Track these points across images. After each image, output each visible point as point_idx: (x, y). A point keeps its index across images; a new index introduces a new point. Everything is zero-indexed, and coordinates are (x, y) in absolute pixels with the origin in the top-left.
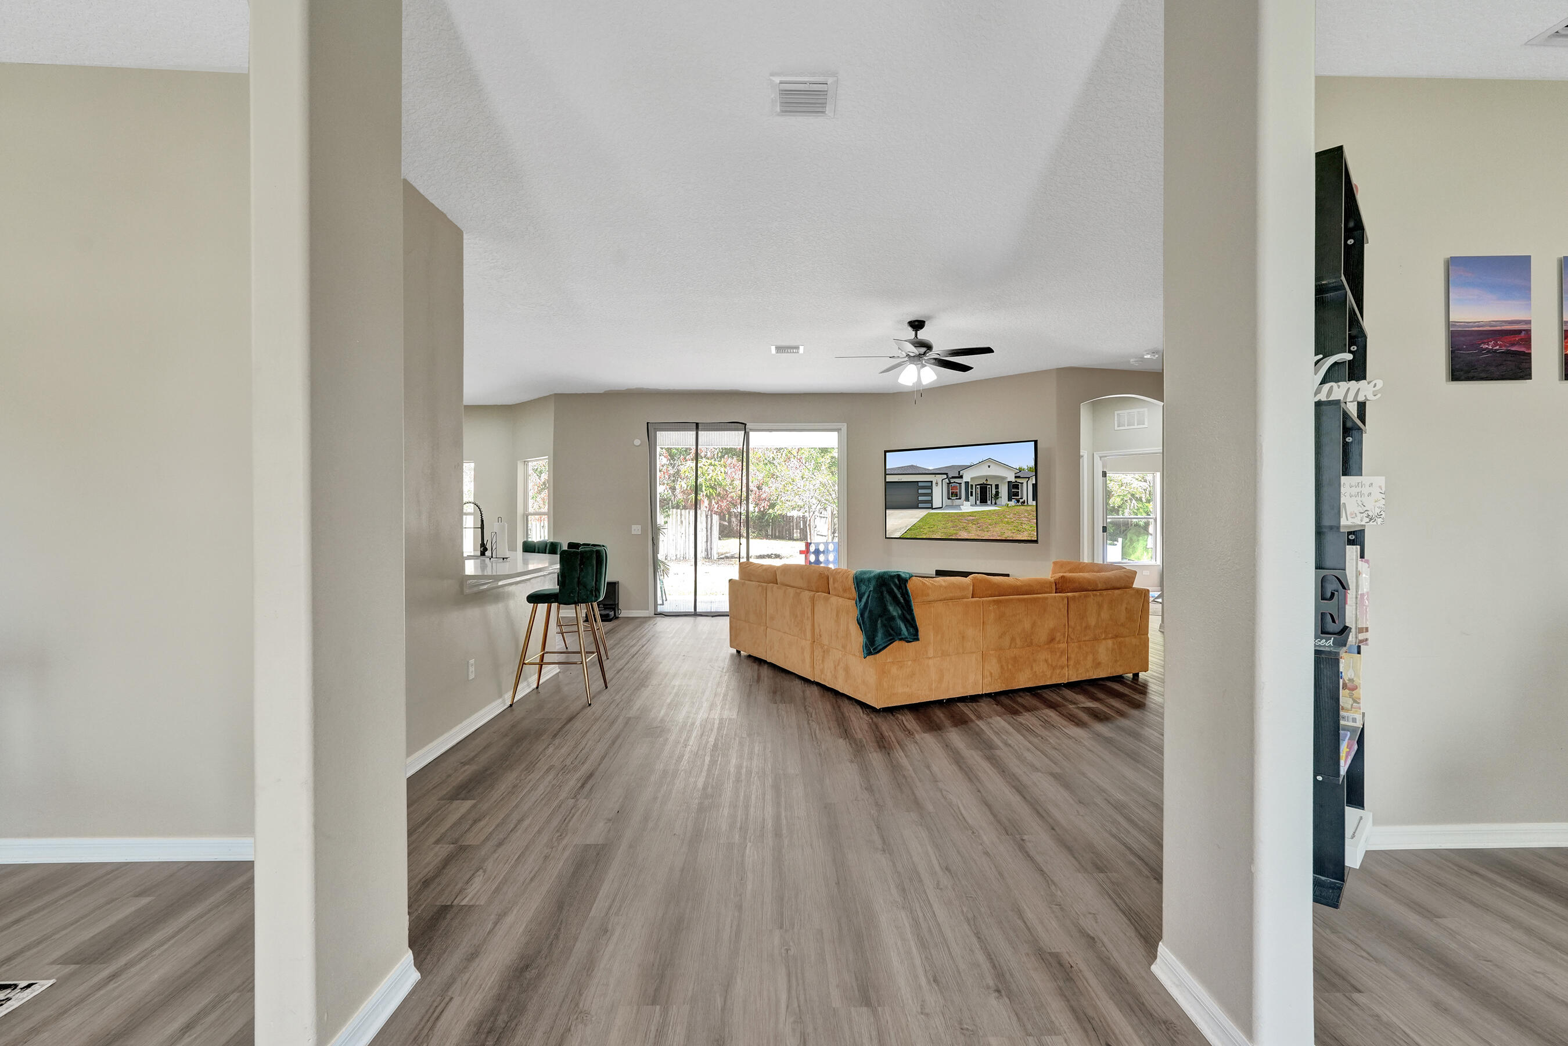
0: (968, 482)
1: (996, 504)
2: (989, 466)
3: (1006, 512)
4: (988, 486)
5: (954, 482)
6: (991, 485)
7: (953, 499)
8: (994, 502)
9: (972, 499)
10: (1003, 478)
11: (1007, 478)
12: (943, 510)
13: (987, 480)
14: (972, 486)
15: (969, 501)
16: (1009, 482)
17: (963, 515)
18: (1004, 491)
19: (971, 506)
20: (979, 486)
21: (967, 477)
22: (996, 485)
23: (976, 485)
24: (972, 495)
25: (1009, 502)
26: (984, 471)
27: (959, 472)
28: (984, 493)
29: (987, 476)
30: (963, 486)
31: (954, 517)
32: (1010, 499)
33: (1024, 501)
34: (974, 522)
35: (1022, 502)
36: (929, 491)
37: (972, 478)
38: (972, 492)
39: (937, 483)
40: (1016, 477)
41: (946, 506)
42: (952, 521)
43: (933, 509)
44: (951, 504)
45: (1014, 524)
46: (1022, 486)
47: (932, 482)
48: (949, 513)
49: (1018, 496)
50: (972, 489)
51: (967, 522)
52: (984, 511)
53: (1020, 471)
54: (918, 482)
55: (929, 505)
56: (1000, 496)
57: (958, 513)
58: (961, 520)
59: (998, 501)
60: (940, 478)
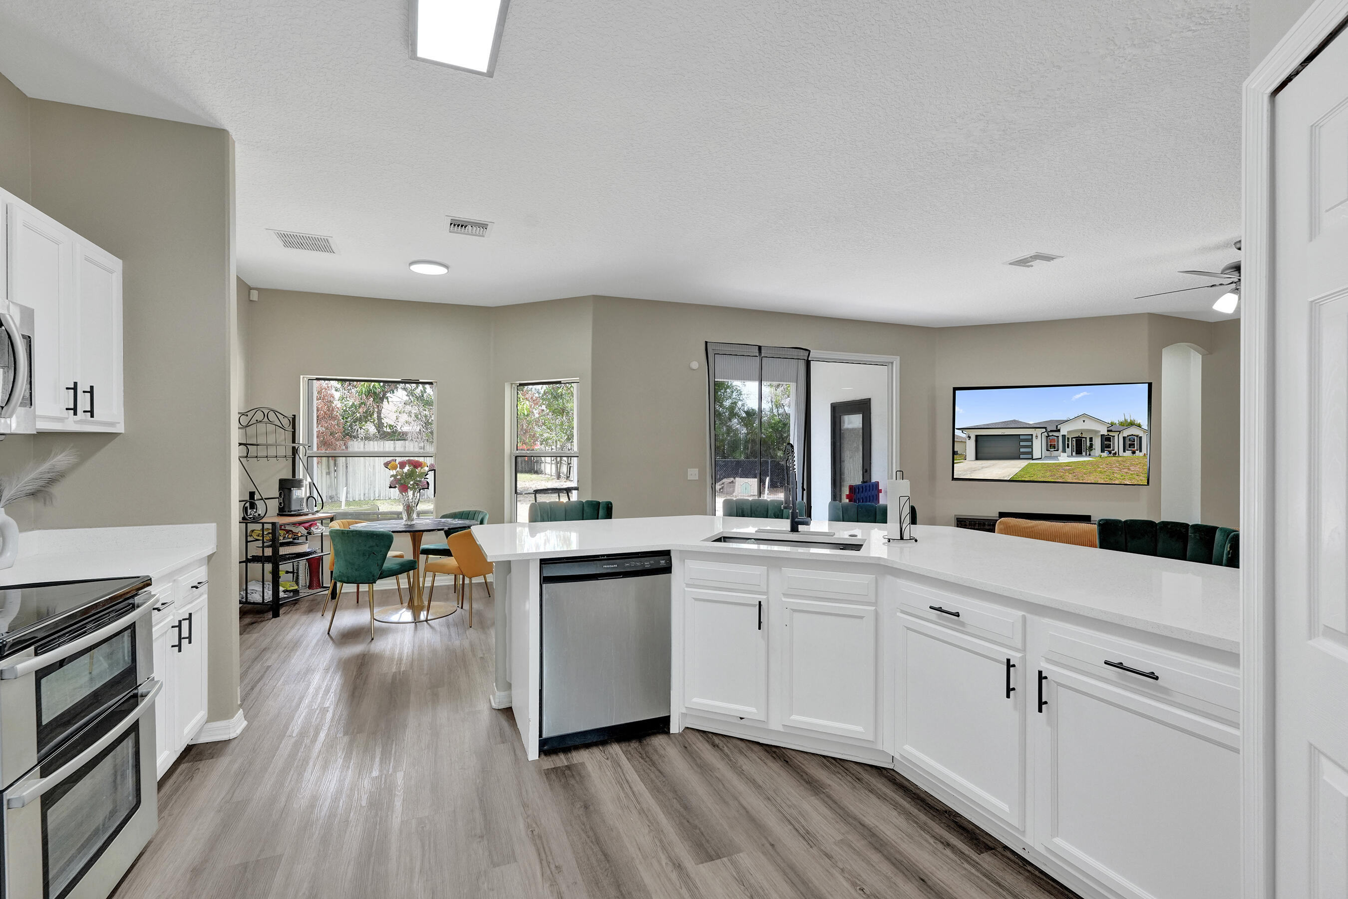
0: (1065, 435)
1: (1090, 455)
2: (1084, 421)
3: (1099, 462)
4: (1083, 439)
5: (1053, 435)
6: (1086, 438)
7: (1051, 451)
8: (1088, 453)
9: (1069, 450)
10: (1096, 432)
11: (1100, 431)
12: (1043, 460)
13: (1082, 433)
14: (1068, 438)
15: (1065, 452)
16: (1101, 435)
17: (1060, 465)
18: (1097, 443)
19: (1068, 457)
20: (1075, 439)
21: (1064, 430)
22: (1090, 438)
23: (1072, 438)
24: (1068, 447)
25: (1102, 454)
26: (1079, 426)
27: (1057, 426)
28: (1080, 446)
29: (1082, 430)
30: (1060, 439)
31: (1052, 466)
32: (1102, 451)
33: (1116, 452)
34: (1070, 472)
35: (1114, 454)
36: (1029, 444)
37: (1068, 432)
38: (1068, 444)
39: (1037, 436)
40: (1108, 431)
41: (1045, 457)
42: (1050, 471)
43: (1033, 460)
44: (1049, 455)
45: (1107, 474)
46: (1114, 440)
47: (1032, 435)
48: (1048, 463)
49: (1110, 448)
50: (1068, 441)
51: (1064, 471)
52: (1079, 461)
53: (1112, 426)
54: (1020, 435)
55: (1030, 456)
56: (1094, 447)
57: (1056, 463)
58: (1059, 469)
59: (1092, 453)
60: (1039, 431)
